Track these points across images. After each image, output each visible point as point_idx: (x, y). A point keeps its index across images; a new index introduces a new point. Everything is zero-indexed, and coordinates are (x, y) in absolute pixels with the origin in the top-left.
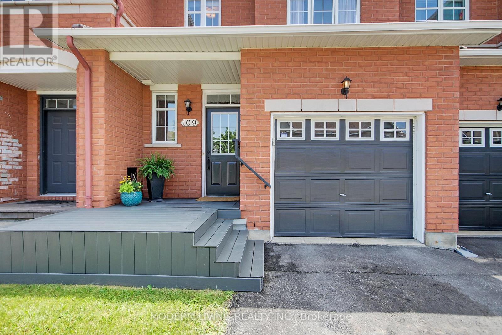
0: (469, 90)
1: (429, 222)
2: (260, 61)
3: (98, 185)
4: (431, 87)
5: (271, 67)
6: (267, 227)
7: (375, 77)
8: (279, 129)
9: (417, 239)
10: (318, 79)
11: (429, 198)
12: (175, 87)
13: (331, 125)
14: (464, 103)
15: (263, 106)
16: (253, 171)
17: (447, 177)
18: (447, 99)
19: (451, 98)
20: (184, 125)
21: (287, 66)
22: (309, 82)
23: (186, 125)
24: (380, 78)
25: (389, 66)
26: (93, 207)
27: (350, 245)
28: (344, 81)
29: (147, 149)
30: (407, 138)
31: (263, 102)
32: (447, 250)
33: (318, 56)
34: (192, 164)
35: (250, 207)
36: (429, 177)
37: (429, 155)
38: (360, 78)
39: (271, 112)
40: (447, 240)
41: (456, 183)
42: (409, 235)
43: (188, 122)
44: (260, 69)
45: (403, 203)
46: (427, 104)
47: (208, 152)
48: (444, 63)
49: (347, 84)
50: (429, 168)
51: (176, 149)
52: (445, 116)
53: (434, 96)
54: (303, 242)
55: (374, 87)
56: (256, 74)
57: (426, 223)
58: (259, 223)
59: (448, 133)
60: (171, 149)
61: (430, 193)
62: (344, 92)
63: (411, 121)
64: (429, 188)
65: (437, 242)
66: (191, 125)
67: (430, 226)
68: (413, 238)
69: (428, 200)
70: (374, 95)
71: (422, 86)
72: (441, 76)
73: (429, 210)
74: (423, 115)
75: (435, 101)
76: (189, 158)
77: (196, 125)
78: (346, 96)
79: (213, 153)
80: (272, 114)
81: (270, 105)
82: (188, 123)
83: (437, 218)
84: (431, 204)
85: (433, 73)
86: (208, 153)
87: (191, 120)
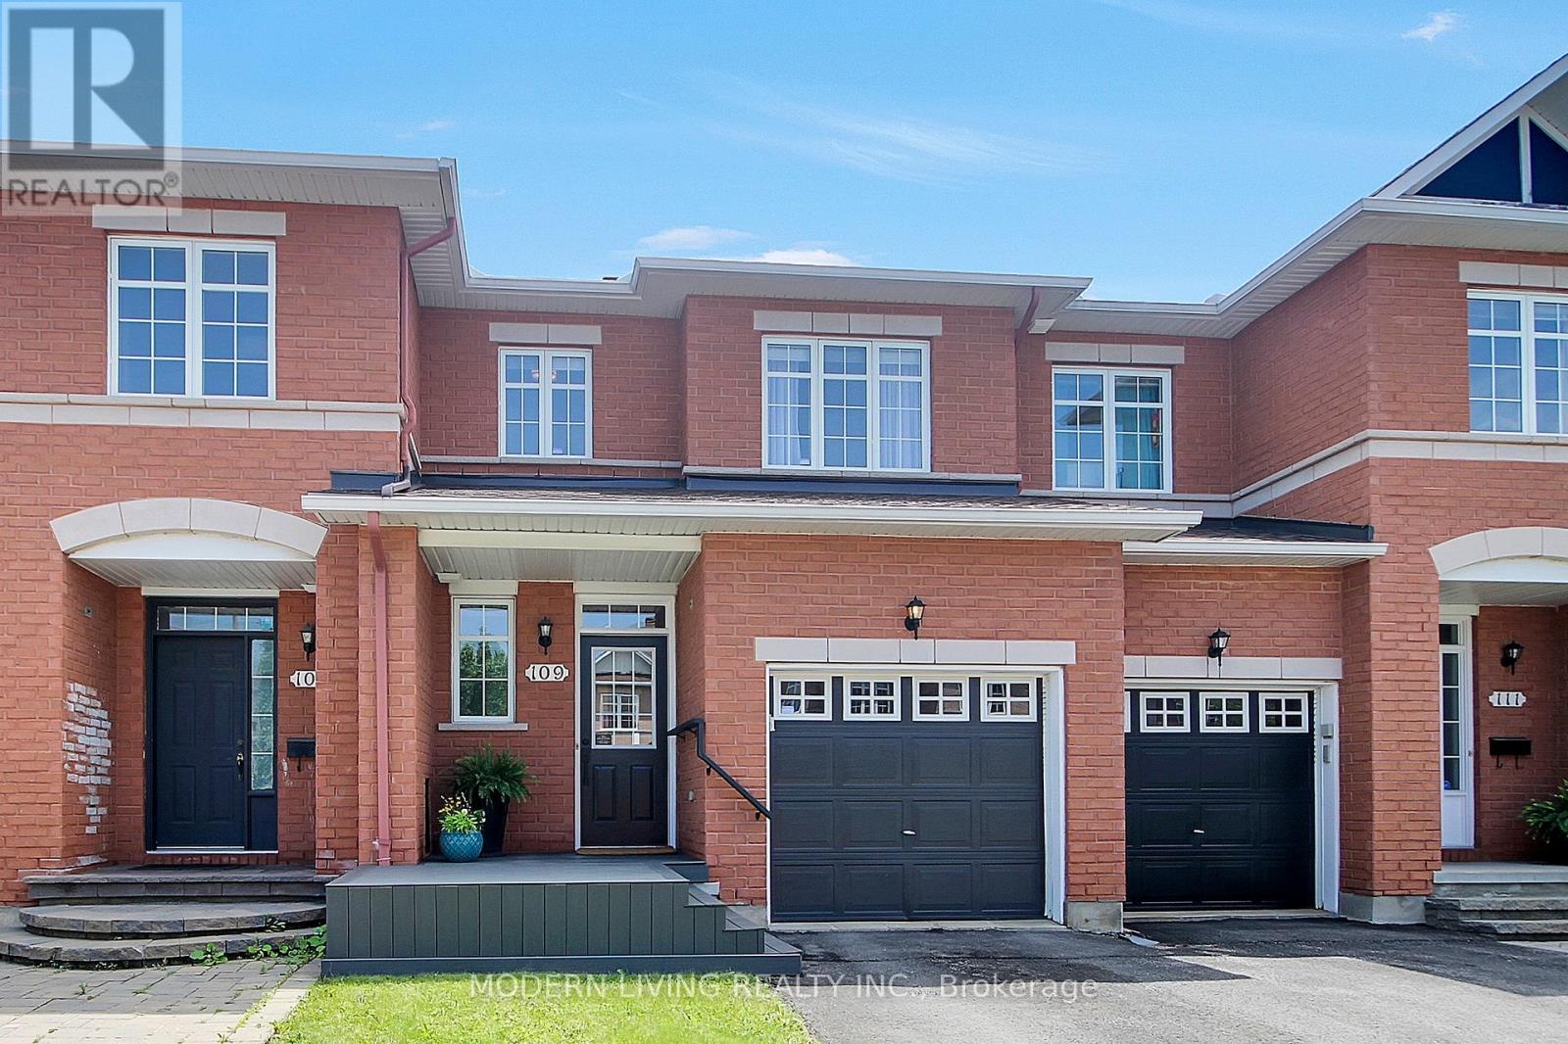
0: (1155, 614)
1: (1072, 880)
2: (745, 559)
3: (401, 816)
4: (1074, 620)
5: (766, 572)
6: (762, 898)
7: (970, 597)
8: (778, 697)
9: (1052, 919)
10: (859, 597)
11: (1071, 834)
12: (512, 587)
13: (884, 688)
14: (1146, 641)
15: (752, 651)
16: (734, 784)
17: (1104, 794)
18: (1101, 643)
19: (1108, 641)
20: (534, 678)
21: (799, 571)
22: (843, 604)
23: (538, 679)
24: (979, 600)
25: (996, 576)
26: (392, 863)
27: (927, 931)
28: (912, 604)
29: (444, 734)
30: (1032, 717)
31: (752, 642)
32: (1106, 935)
33: (861, 551)
34: (552, 772)
35: (726, 859)
36: (1071, 794)
37: (1071, 752)
38: (940, 598)
39: (768, 662)
40: (1106, 915)
41: (1121, 804)
42: (1037, 910)
43: (544, 670)
44: (744, 575)
45: (1025, 848)
46: (1065, 652)
47: (586, 741)
48: (1096, 573)
49: (916, 611)
50: (1072, 777)
51: (515, 734)
52: (1099, 675)
53: (1079, 636)
54: (835, 929)
55: (967, 617)
56: (735, 583)
57: (1068, 884)
58: (745, 891)
59: (1105, 708)
60: (500, 734)
61: (1074, 826)
62: (912, 625)
63: (1039, 681)
64: (1071, 816)
65: (1087, 921)
66: (552, 678)
67: (1074, 890)
68: (1046, 918)
69: (1070, 838)
70: (967, 632)
71: (1056, 617)
72: (1090, 597)
73: (1072, 859)
74: (1061, 671)
75: (1080, 647)
76: (545, 756)
77: (562, 679)
78: (916, 633)
79: (597, 744)
80: (768, 666)
81: (766, 648)
82: (544, 675)
83: (1087, 873)
84: (1076, 847)
85: (1076, 591)
86: (586, 744)
87: (551, 667)
